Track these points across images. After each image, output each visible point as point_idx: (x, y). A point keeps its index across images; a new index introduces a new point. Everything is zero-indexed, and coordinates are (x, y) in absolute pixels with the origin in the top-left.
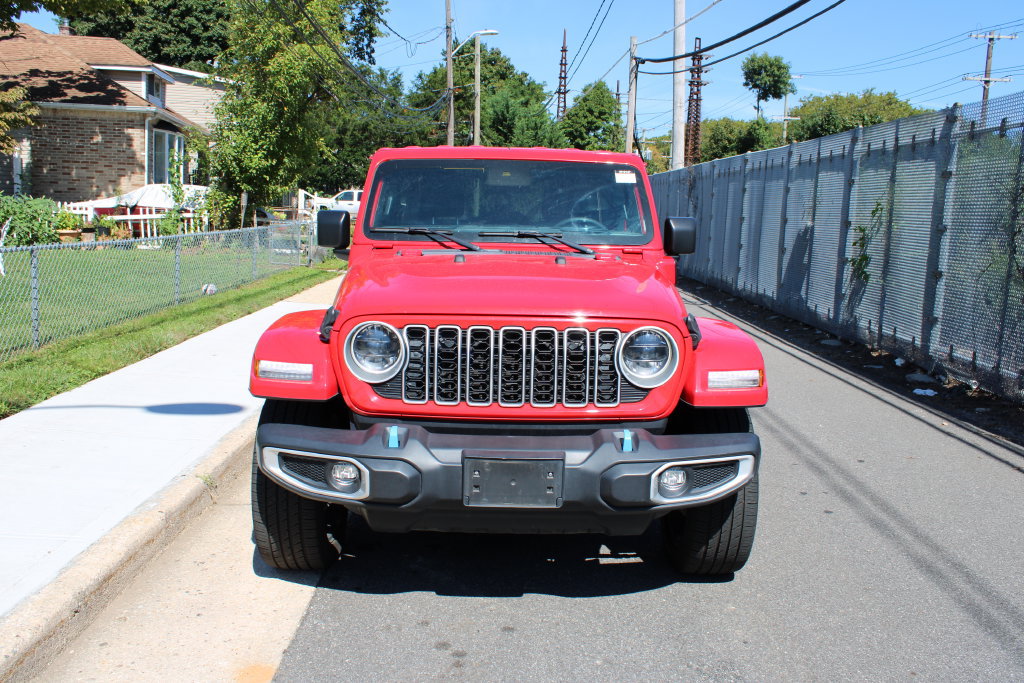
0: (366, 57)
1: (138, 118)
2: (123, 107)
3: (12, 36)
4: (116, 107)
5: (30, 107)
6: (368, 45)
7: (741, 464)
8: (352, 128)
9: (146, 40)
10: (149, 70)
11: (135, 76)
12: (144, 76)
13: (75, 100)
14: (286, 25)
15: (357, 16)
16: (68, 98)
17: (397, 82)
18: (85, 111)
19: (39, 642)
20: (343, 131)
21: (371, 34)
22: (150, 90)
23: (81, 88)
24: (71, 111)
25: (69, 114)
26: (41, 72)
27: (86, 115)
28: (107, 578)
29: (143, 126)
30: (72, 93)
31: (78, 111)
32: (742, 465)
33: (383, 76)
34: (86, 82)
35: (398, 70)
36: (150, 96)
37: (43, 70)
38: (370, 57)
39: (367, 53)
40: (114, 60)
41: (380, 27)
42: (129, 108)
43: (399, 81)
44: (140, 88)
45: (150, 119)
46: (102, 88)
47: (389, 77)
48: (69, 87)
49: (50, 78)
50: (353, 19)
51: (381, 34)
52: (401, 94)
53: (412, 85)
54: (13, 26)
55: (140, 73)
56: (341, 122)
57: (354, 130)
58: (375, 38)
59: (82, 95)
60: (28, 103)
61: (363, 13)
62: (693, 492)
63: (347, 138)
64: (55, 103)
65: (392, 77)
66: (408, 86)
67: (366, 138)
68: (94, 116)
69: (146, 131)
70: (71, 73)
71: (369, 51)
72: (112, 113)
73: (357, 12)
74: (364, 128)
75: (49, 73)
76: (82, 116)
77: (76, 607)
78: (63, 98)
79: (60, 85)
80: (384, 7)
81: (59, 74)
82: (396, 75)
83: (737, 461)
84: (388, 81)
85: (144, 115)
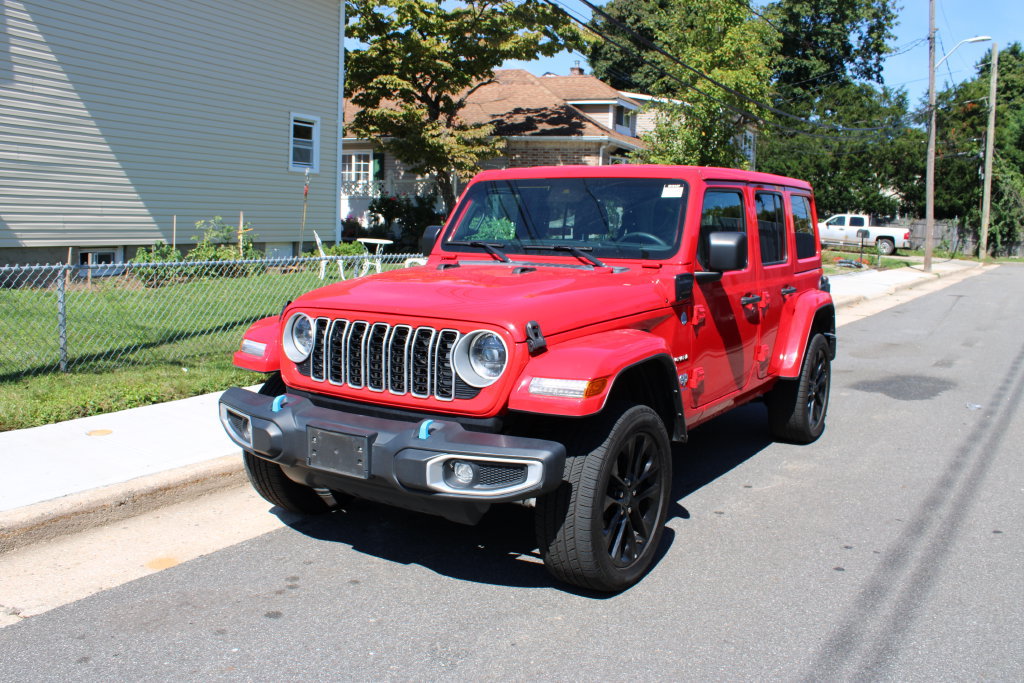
0: (875, 76)
1: (594, 146)
2: (580, 137)
3: (490, 82)
4: (574, 137)
5: (498, 141)
6: (876, 65)
7: (529, 468)
8: (848, 151)
9: (655, 74)
10: (615, 102)
11: (603, 108)
12: (611, 108)
13: (544, 133)
14: (708, 53)
15: (865, 34)
16: (538, 131)
17: (902, 101)
18: (551, 142)
19: (76, 513)
20: (838, 154)
21: (879, 49)
22: (618, 120)
23: (551, 122)
24: (540, 143)
25: (539, 146)
26: (522, 110)
27: (552, 146)
28: (167, 489)
29: (597, 154)
30: (543, 126)
31: (544, 142)
32: (531, 471)
33: (886, 95)
34: (556, 116)
35: (902, 87)
36: (617, 126)
37: (525, 108)
38: (879, 76)
39: (875, 72)
40: (587, 95)
41: (888, 43)
42: (585, 138)
43: (904, 99)
44: (607, 119)
45: (604, 147)
46: (567, 121)
47: (893, 96)
48: (541, 122)
49: (530, 115)
50: (860, 38)
51: (889, 51)
52: (905, 113)
53: (919, 103)
54: (491, 74)
55: (607, 106)
56: (837, 144)
57: (851, 153)
58: (883, 56)
59: (549, 127)
60: (498, 137)
61: (871, 30)
62: (476, 487)
63: (844, 161)
64: (527, 136)
65: (896, 95)
66: (914, 105)
67: (864, 160)
68: (558, 147)
69: (601, 158)
70: (546, 109)
71: (876, 69)
72: (572, 143)
73: (865, 29)
74: (862, 151)
75: (529, 110)
76: (548, 146)
77: (123, 500)
78: (534, 132)
79: (535, 121)
80: (893, 22)
81: (536, 111)
82: (900, 93)
83: (525, 466)
84: (892, 100)
85: (600, 144)
